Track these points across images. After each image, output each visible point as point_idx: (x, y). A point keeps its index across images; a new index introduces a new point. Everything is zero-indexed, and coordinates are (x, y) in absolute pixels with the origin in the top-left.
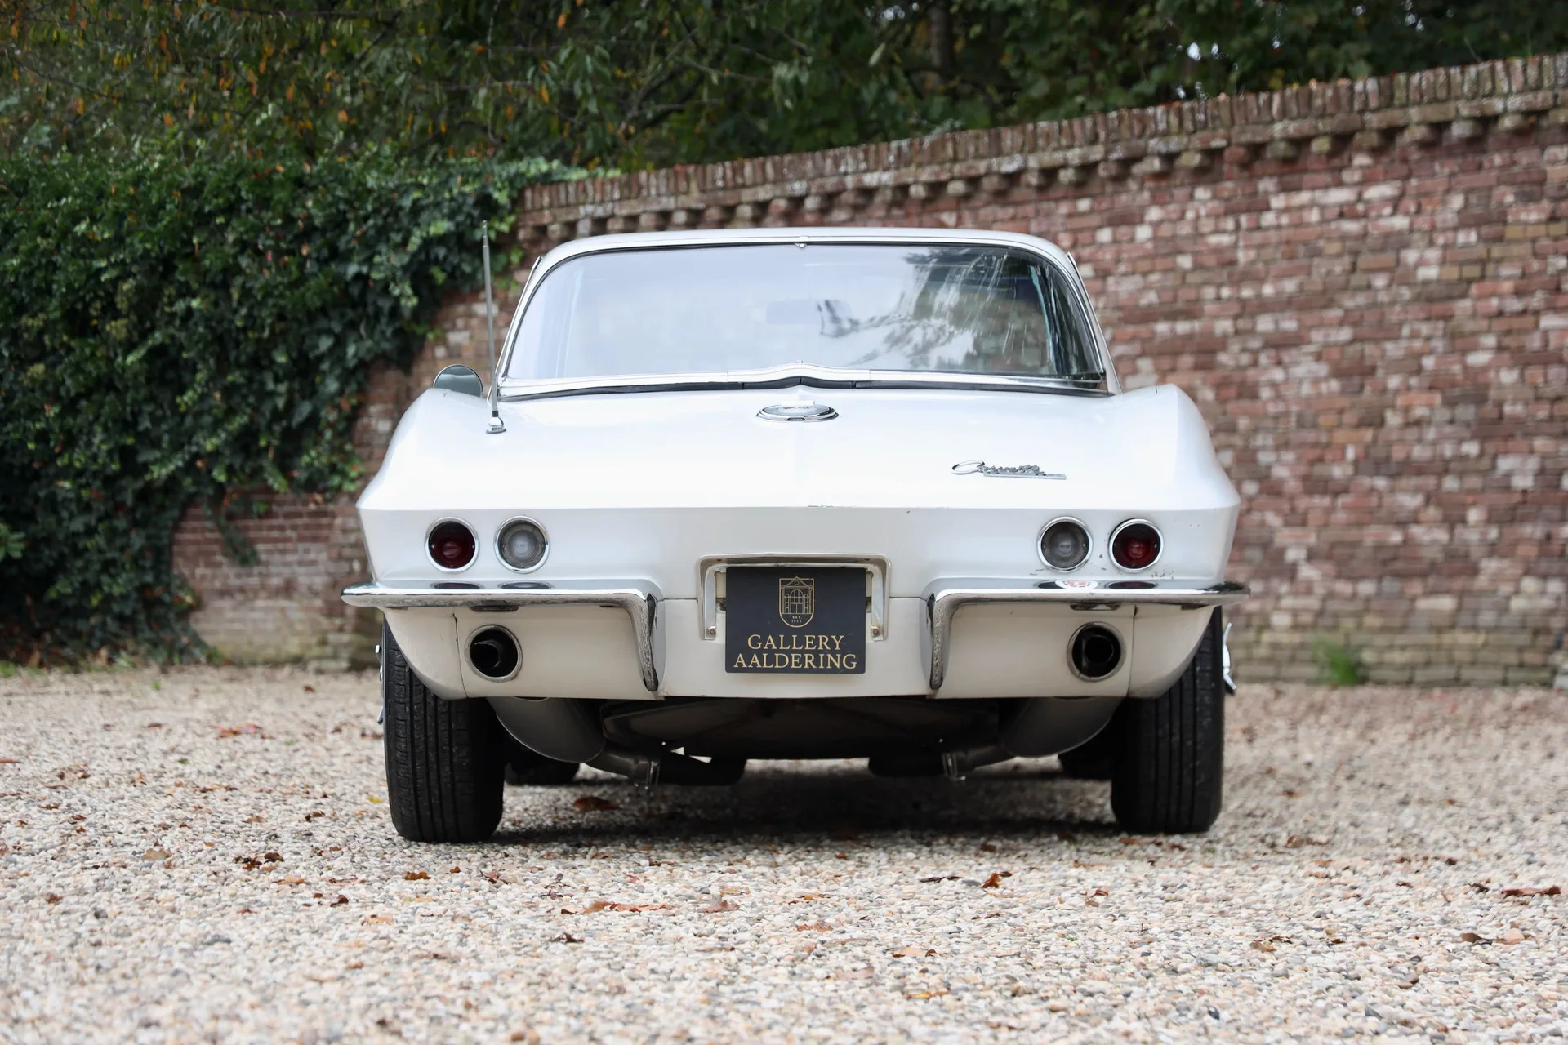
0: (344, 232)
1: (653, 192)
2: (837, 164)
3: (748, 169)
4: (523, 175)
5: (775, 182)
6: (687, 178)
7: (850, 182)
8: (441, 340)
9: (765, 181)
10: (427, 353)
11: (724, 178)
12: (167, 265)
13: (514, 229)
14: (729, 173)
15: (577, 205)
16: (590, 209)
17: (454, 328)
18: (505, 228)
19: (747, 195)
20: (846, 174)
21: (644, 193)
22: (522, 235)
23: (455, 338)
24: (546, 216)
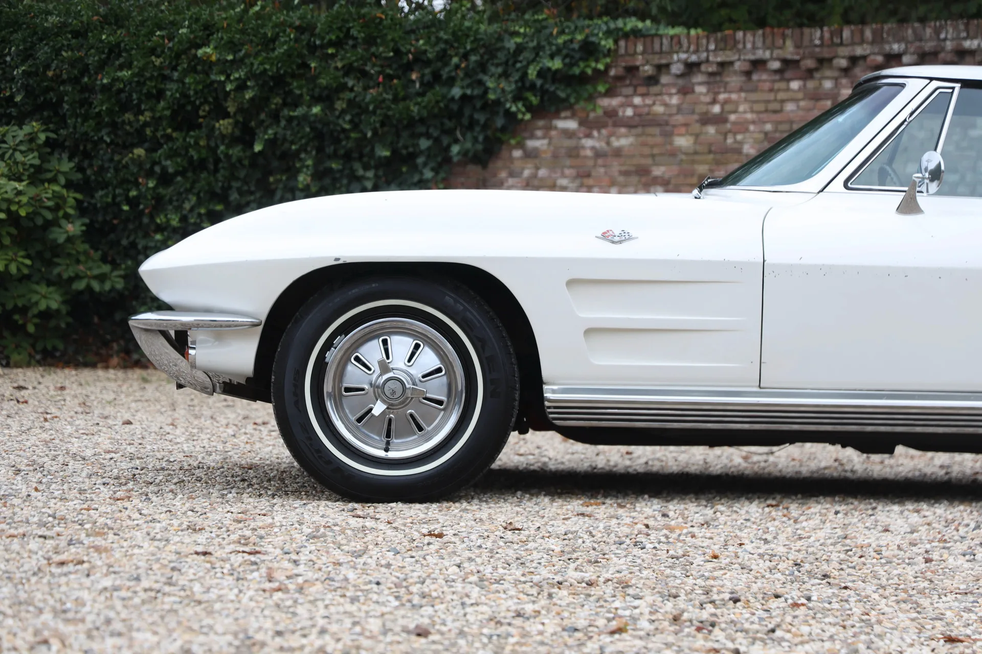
0: (446, 64)
1: (749, 46)
2: (937, 32)
3: (846, 33)
4: (621, 29)
5: (873, 43)
6: (784, 37)
7: (949, 45)
8: (521, 145)
9: (862, 41)
10: (504, 153)
11: (822, 38)
12: (278, 82)
13: (608, 67)
14: (827, 35)
15: (671, 52)
16: (683, 56)
17: (532, 137)
18: (601, 67)
19: (844, 51)
20: (945, 39)
21: (740, 46)
22: (612, 72)
23: (531, 144)
24: (639, 61)
